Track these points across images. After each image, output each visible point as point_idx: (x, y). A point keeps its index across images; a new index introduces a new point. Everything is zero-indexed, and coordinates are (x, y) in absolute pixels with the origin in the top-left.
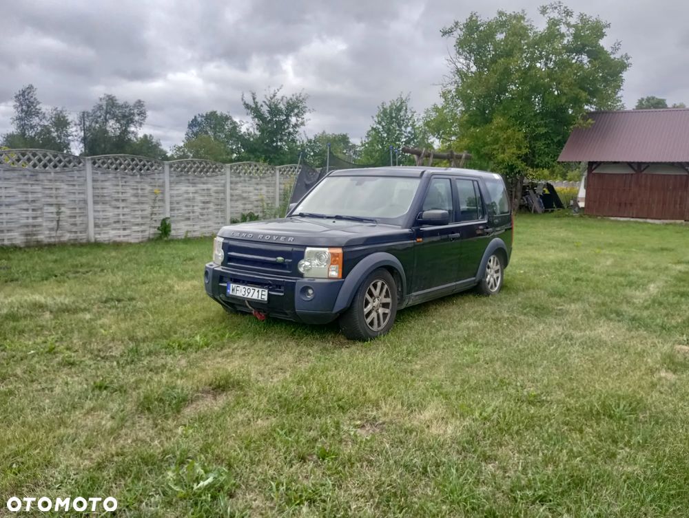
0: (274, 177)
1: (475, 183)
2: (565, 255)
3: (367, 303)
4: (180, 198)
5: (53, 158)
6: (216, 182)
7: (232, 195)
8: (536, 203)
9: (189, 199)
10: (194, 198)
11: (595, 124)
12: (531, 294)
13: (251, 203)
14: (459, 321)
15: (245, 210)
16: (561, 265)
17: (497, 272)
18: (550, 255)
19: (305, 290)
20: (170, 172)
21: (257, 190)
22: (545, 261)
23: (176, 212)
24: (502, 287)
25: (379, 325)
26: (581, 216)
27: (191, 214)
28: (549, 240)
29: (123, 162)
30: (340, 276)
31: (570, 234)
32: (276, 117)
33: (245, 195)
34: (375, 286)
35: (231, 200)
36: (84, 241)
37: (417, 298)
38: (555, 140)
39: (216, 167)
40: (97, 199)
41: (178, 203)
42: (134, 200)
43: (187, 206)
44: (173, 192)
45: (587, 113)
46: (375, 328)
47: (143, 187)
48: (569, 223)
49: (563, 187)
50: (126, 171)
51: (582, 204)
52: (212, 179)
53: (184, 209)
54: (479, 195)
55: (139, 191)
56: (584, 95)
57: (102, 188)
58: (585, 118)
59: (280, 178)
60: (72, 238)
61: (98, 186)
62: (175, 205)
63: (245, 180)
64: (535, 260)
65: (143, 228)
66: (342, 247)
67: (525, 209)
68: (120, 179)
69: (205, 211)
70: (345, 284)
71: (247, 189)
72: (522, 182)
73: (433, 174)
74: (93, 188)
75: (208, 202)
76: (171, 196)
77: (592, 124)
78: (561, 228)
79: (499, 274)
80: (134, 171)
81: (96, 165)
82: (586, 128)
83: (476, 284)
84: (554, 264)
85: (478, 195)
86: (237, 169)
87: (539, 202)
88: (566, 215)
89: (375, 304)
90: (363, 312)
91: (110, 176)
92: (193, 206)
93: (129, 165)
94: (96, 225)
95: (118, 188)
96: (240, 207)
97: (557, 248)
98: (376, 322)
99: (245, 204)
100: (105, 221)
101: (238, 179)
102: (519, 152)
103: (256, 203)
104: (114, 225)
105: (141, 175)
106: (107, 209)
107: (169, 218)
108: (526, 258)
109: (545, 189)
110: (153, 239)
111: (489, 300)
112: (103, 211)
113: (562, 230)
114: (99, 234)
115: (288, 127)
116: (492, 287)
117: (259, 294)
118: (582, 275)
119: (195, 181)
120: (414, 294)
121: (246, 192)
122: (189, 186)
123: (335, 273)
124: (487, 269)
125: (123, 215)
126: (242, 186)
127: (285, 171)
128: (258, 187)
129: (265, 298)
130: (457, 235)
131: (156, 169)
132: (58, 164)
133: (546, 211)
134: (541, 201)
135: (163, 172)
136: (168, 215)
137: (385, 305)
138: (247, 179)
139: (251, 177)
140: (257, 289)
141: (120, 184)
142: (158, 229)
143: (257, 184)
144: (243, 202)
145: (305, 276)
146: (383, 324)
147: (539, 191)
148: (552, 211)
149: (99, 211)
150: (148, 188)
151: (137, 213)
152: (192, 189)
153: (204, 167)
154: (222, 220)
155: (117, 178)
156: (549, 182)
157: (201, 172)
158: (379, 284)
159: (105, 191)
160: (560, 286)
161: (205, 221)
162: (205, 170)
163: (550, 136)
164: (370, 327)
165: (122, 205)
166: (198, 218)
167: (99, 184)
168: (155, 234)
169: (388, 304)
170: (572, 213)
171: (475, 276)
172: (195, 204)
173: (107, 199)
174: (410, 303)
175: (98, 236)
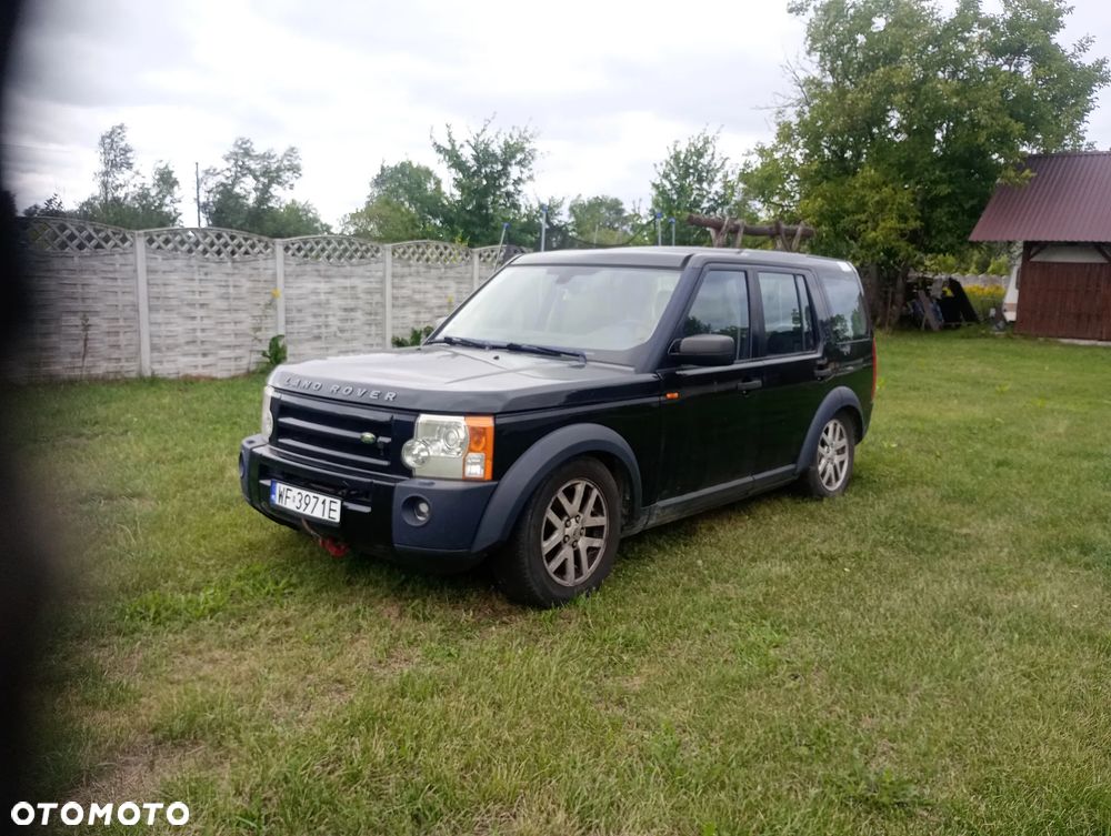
0: (470, 267)
1: (800, 281)
2: (978, 411)
3: (551, 529)
4: (303, 302)
5: (77, 233)
6: (368, 274)
7: (395, 298)
8: (930, 313)
9: (319, 304)
10: (328, 302)
11: (1036, 177)
12: (906, 495)
13: (430, 310)
14: (754, 560)
15: (418, 322)
16: (970, 431)
17: (840, 451)
18: (950, 410)
19: (413, 503)
20: (286, 258)
21: (441, 288)
22: (939, 423)
23: (296, 325)
24: (852, 479)
25: (578, 572)
26: (1008, 337)
27: (323, 330)
28: (948, 380)
29: (201, 239)
30: (489, 476)
31: (989, 369)
32: (486, 166)
33: (417, 297)
34: (570, 494)
35: (393, 306)
36: (133, 375)
37: (667, 511)
38: (967, 206)
39: (367, 250)
40: (154, 302)
41: (300, 311)
42: (222, 304)
43: (315, 316)
44: (291, 291)
45: (1024, 159)
46: (570, 580)
47: (238, 284)
48: (987, 349)
49: (979, 284)
50: (208, 255)
51: (1011, 316)
52: (360, 270)
53: (311, 321)
54: (807, 304)
55: (231, 290)
56: (1017, 127)
57: (165, 285)
58: (1019, 168)
59: (480, 269)
60: (111, 370)
61: (159, 282)
62: (294, 314)
63: (418, 272)
64: (920, 419)
65: (239, 352)
66: (495, 415)
67: (910, 324)
68: (195, 268)
69: (348, 325)
70: (500, 491)
71: (422, 287)
72: (905, 277)
73: (709, 261)
74: (148, 284)
75: (352, 310)
76: (288, 299)
77: (1030, 179)
78: (972, 358)
79: (845, 457)
80: (222, 256)
81: (155, 245)
82: (1020, 186)
83: (796, 478)
84: (957, 428)
85: (805, 303)
86: (404, 253)
87: (935, 310)
88: (983, 335)
89: (568, 531)
90: (540, 548)
91: (179, 263)
92: (327, 316)
93: (212, 244)
94: (154, 348)
95: (191, 284)
96: (410, 320)
97: (963, 395)
98: (571, 566)
99: (418, 313)
100: (170, 341)
101: (406, 270)
102: (903, 226)
103: (436, 311)
104: (186, 348)
105: (234, 261)
106: (172, 320)
107: (282, 336)
108: (905, 417)
109: (946, 289)
110: (254, 372)
111: (823, 509)
112: (167, 323)
113: (973, 362)
114: (161, 362)
115: (506, 184)
116: (829, 482)
117: (324, 508)
118: (1010, 454)
119: (329, 273)
120: (661, 504)
121: (419, 292)
122: (319, 282)
123: (477, 469)
124: (820, 447)
125: (203, 330)
126: (412, 283)
127: (489, 256)
128: (442, 283)
129: (336, 517)
130: (757, 382)
131: (261, 252)
132: (86, 243)
133: (945, 328)
134: (939, 309)
135: (274, 258)
136: (281, 332)
137: (592, 532)
138: (422, 269)
139: (429, 267)
140: (322, 498)
141: (197, 277)
142: (264, 354)
143: (440, 278)
144: (415, 309)
145: (417, 473)
146: (587, 571)
147: (936, 291)
148: (958, 327)
149: (159, 324)
150: (247, 284)
151: (227, 326)
152: (323, 286)
153: (346, 250)
154: (379, 340)
155: (192, 266)
156: (954, 276)
157: (340, 257)
158: (580, 489)
159: (170, 289)
160: (967, 479)
161: (347, 341)
162: (347, 254)
163: (957, 199)
164: (558, 580)
165: (200, 313)
166: (335, 336)
167: (159, 278)
168: (258, 363)
169: (601, 528)
170: (994, 330)
171: (794, 461)
172: (331, 313)
173: (174, 302)
174: (651, 522)
175: (156, 367)
